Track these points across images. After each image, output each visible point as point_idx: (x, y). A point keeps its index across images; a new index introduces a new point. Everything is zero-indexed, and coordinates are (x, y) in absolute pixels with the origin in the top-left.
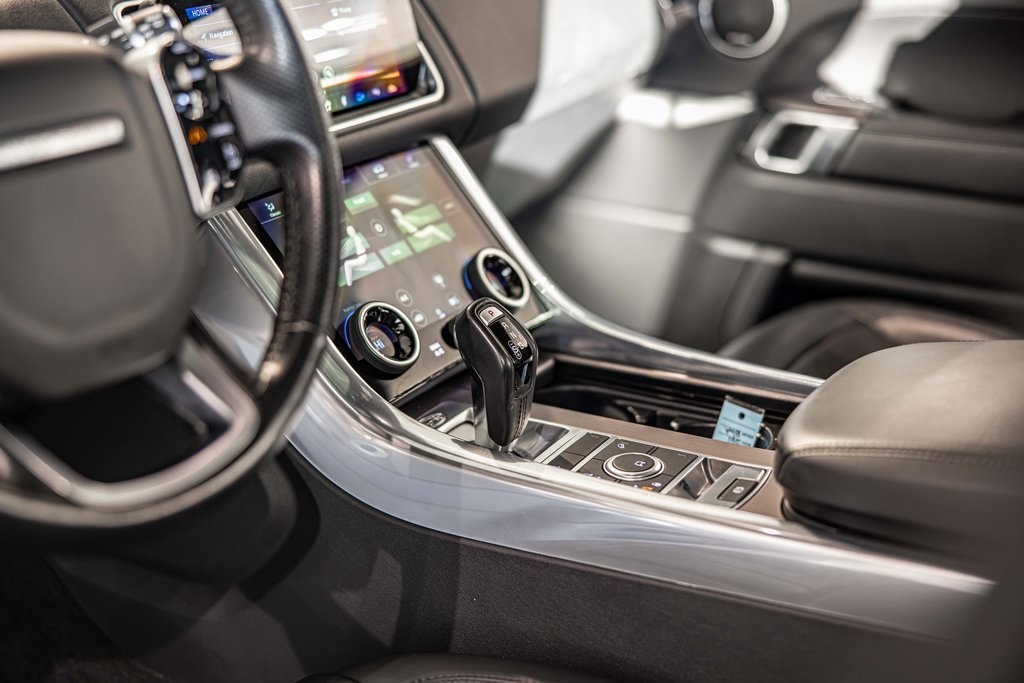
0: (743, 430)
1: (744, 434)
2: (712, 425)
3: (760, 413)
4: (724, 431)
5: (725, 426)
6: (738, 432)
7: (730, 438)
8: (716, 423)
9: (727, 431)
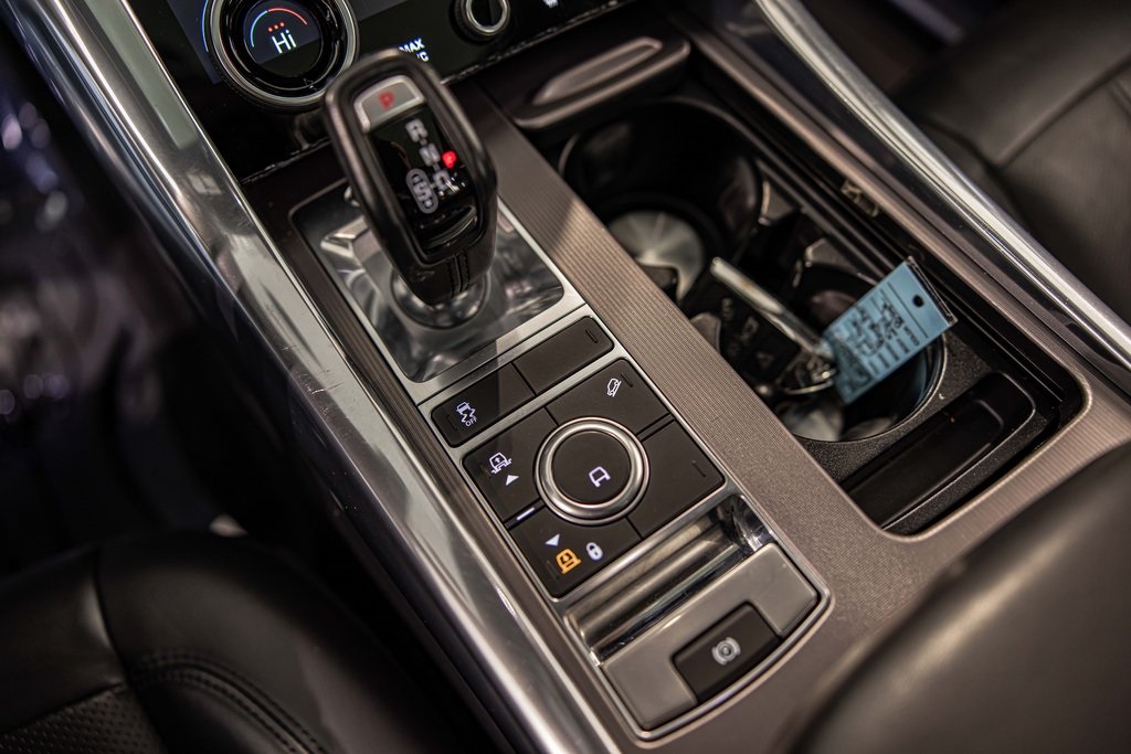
0: (908, 322)
1: (906, 329)
2: (870, 281)
3: (949, 319)
4: (881, 303)
5: (885, 298)
6: (901, 321)
7: (884, 319)
8: (879, 280)
9: (885, 306)
